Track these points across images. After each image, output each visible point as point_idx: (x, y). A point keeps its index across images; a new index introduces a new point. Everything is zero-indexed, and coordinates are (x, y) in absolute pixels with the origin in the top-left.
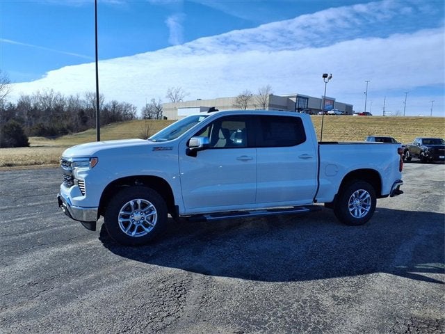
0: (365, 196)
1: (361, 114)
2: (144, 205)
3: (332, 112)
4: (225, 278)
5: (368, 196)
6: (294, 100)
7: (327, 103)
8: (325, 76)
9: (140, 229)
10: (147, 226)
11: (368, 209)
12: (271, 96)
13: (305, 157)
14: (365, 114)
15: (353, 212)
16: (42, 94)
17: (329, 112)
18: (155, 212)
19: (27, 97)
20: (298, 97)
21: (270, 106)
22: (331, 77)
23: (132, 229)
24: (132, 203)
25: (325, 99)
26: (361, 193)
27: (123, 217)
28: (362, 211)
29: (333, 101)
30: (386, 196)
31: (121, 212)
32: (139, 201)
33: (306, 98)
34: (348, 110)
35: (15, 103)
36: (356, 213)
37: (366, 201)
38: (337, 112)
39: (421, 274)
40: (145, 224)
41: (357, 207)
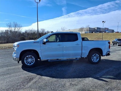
0: (97, 56)
1: (116, 32)
2: (31, 57)
3: (107, 32)
4: (45, 77)
5: (98, 56)
6: (96, 29)
8: (103, 22)
9: (30, 63)
10: (32, 62)
11: (98, 59)
12: (89, 28)
13: (77, 44)
15: (93, 60)
16: (30, 29)
18: (34, 59)
19: (27, 30)
20: (97, 28)
21: (89, 30)
22: (105, 22)
23: (28, 63)
24: (28, 56)
25: (105, 28)
26: (96, 55)
27: (26, 60)
28: (96, 60)
29: (108, 29)
30: (105, 56)
31: (25, 59)
32: (30, 56)
33: (100, 28)
34: (113, 31)
35: (24, 32)
36: (94, 61)
37: (97, 57)
39: (103, 79)
40: (31, 62)
41: (95, 59)
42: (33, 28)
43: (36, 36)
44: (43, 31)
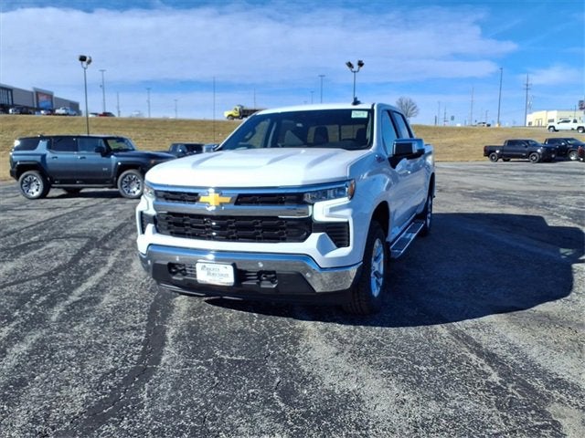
1: (101, 115)
7: (42, 98)
8: (83, 59)
14: (105, 114)
17: (57, 111)
22: (90, 62)
25: (38, 93)
29: (50, 96)
33: (9, 90)
38: (70, 112)
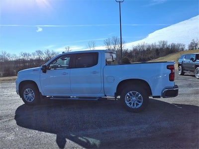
0: (137, 95)
2: (31, 91)
5: (140, 95)
9: (30, 100)
18: (34, 94)
26: (134, 93)
31: (24, 93)
32: (29, 89)
36: (132, 105)
37: (139, 98)
41: (133, 100)
42: (146, 42)
43: (150, 56)
44: (163, 45)
